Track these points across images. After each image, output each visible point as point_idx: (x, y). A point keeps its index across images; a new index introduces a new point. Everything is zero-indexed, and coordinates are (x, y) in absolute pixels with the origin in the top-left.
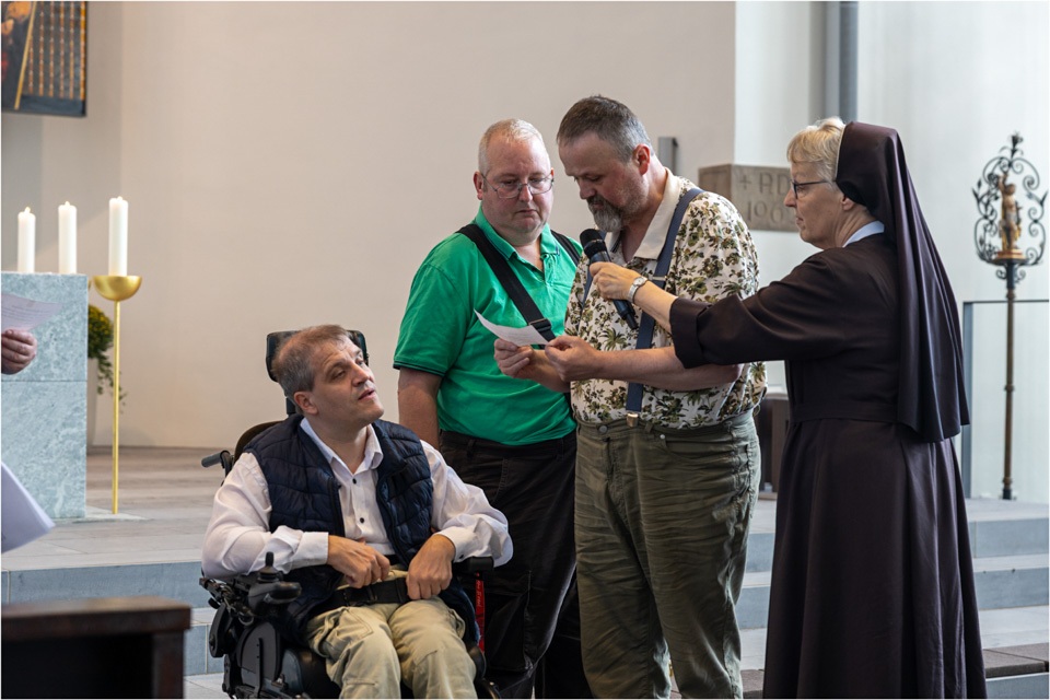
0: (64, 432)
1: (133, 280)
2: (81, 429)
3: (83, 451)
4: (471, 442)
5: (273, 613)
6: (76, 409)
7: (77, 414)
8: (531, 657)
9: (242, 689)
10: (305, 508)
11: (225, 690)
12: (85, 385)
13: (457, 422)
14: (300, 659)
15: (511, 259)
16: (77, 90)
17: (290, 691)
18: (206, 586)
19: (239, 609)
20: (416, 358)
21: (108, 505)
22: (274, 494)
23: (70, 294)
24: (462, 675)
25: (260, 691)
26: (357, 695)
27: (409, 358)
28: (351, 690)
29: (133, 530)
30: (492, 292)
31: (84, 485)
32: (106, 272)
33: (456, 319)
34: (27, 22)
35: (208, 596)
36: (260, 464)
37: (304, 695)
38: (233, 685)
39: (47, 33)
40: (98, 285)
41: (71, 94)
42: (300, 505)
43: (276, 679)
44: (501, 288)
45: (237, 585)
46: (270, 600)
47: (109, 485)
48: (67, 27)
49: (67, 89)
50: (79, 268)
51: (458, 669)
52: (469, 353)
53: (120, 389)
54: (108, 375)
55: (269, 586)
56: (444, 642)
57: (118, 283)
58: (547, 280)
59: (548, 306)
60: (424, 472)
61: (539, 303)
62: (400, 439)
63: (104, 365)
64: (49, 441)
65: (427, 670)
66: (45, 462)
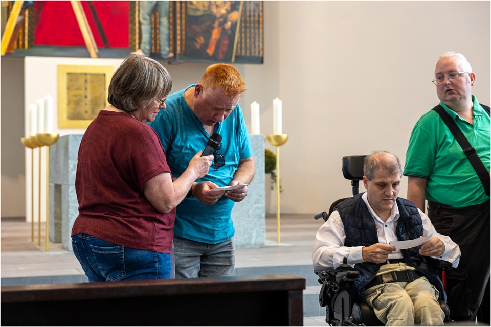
0: (255, 206)
1: (284, 136)
2: (262, 205)
3: (264, 215)
4: (439, 206)
5: (347, 285)
6: (261, 196)
7: (261, 198)
8: (471, 310)
9: (334, 321)
10: (361, 237)
11: (327, 322)
12: (264, 185)
13: (432, 197)
14: (360, 307)
15: (456, 119)
16: (259, 52)
17: (356, 322)
18: (317, 274)
19: (331, 284)
20: (412, 170)
21: (276, 239)
22: (347, 231)
23: (257, 144)
24: (438, 318)
25: (343, 322)
26: (394, 325)
27: (409, 170)
28: (392, 322)
29: (286, 250)
30: (446, 136)
31: (265, 230)
32: (272, 133)
33: (430, 150)
34: (236, 23)
35: (318, 277)
36: (341, 216)
37: (363, 324)
38: (331, 319)
39: (246, 27)
40: (269, 139)
41: (257, 54)
42: (359, 236)
43: (350, 317)
44: (450, 133)
45: (331, 273)
46: (346, 279)
47: (276, 231)
48: (254, 24)
49: (255, 52)
50: (261, 132)
51: (436, 315)
52: (437, 166)
53: (280, 187)
54: (275, 181)
55: (345, 273)
56: (429, 302)
57: (278, 138)
58: (474, 128)
59: (475, 141)
60: (419, 222)
61: (470, 140)
62: (408, 206)
63: (274, 176)
64: (248, 210)
65: (421, 315)
66: (247, 219)
